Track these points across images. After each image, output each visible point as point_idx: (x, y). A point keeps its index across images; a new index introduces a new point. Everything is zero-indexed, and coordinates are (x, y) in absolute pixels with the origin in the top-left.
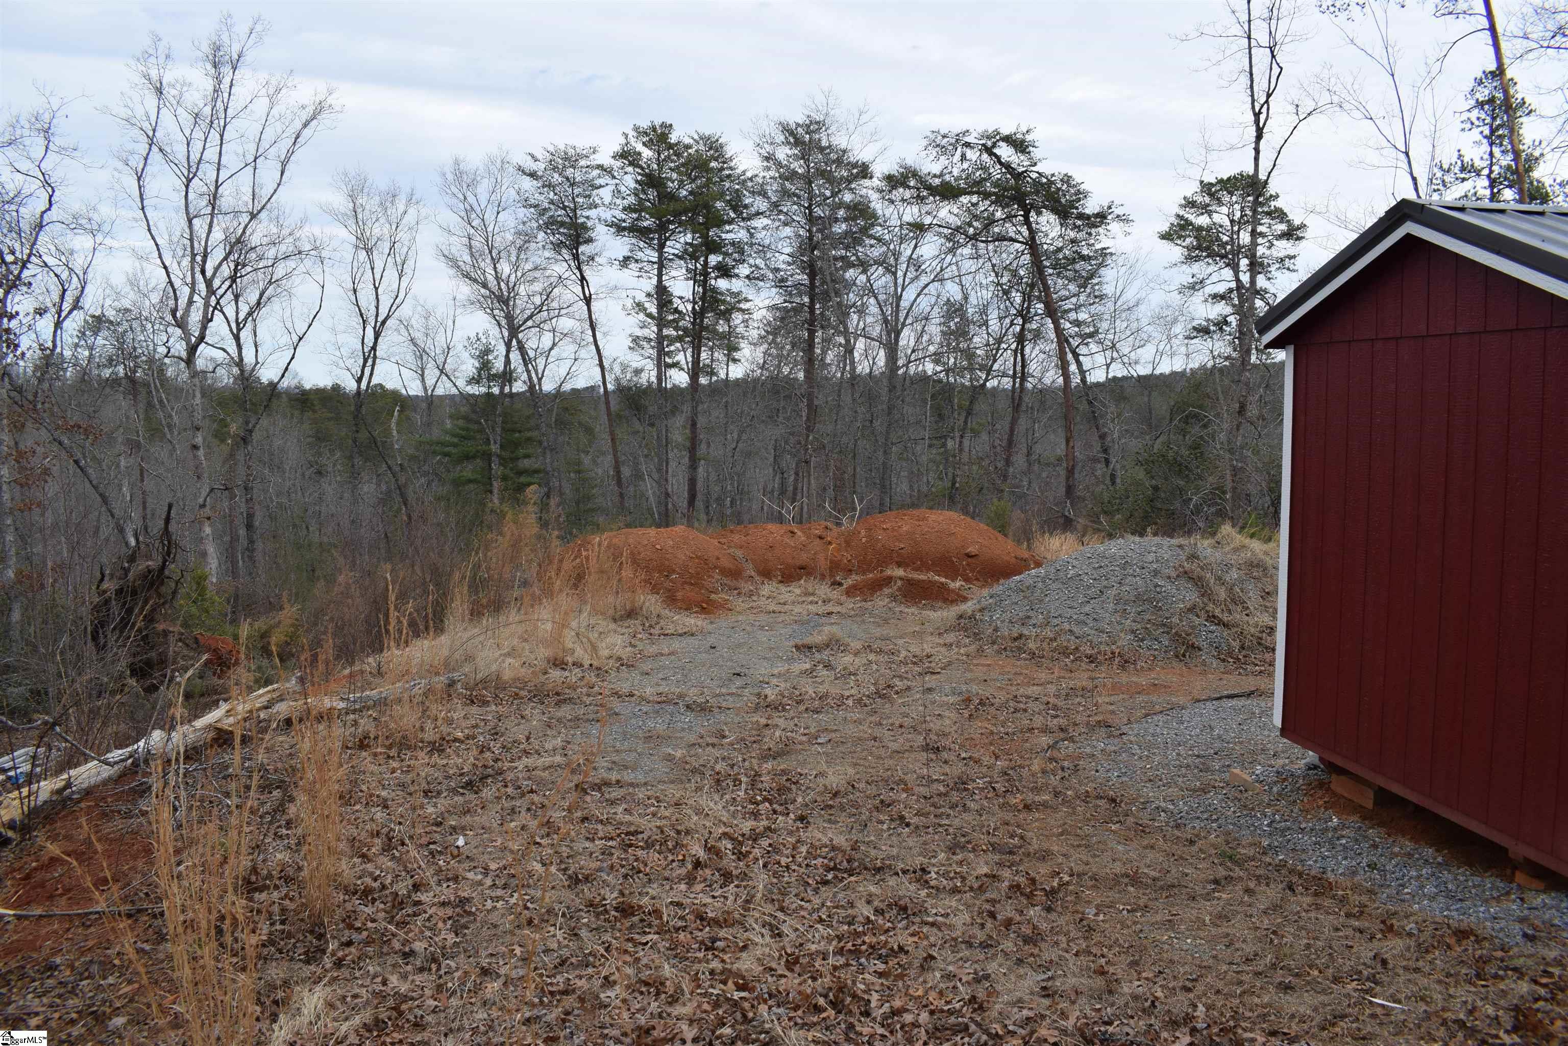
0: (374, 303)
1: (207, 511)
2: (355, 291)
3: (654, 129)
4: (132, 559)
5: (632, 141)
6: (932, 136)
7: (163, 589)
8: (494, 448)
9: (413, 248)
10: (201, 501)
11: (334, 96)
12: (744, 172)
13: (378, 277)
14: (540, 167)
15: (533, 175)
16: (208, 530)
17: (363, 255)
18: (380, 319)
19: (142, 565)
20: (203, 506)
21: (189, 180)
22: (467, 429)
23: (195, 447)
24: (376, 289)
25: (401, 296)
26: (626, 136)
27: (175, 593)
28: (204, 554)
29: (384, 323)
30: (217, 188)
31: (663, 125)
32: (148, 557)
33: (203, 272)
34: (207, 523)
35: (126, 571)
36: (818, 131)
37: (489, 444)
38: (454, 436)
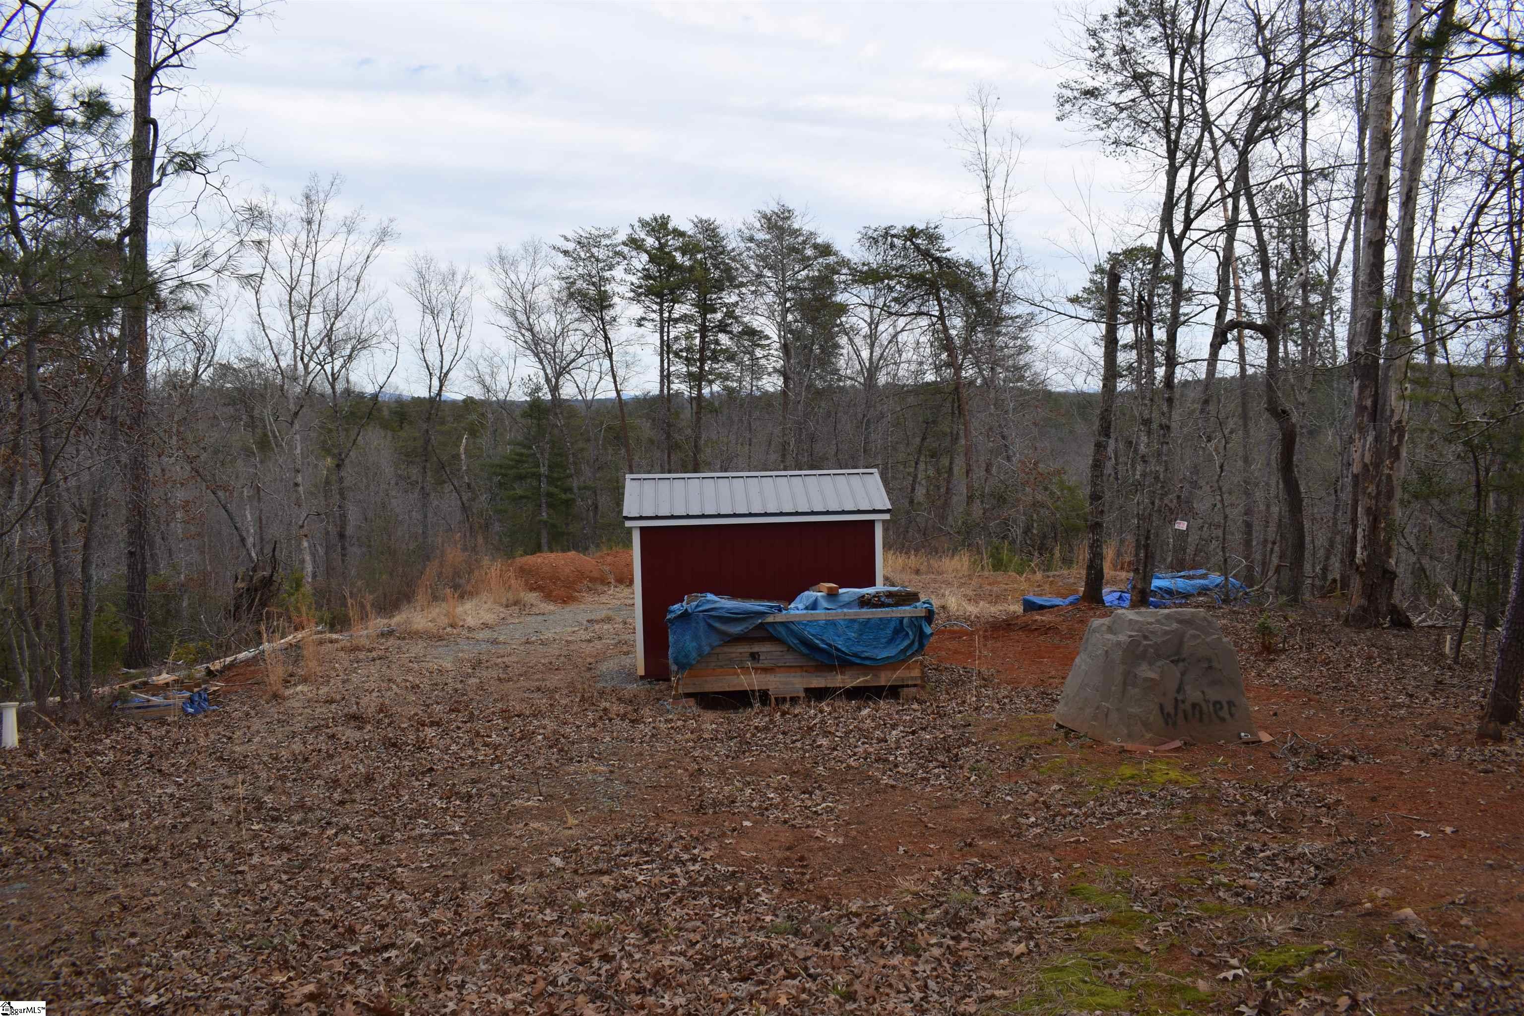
0: (439, 358)
1: (305, 530)
2: (423, 350)
3: (656, 219)
4: (254, 570)
5: (638, 230)
6: (864, 231)
7: (272, 588)
8: (543, 470)
9: (469, 314)
10: (300, 523)
11: (394, 223)
12: (733, 250)
13: (442, 337)
14: (570, 246)
15: (566, 253)
16: (305, 544)
17: (429, 318)
18: (444, 371)
19: (261, 574)
20: (302, 527)
21: (292, 289)
22: (521, 455)
23: (296, 485)
24: (441, 347)
25: (460, 353)
26: (632, 227)
27: (278, 589)
28: (303, 561)
29: (446, 374)
30: (311, 298)
31: (662, 217)
32: (264, 569)
33: (302, 359)
34: (305, 539)
35: (252, 578)
36: (788, 218)
37: (539, 466)
38: (512, 460)
